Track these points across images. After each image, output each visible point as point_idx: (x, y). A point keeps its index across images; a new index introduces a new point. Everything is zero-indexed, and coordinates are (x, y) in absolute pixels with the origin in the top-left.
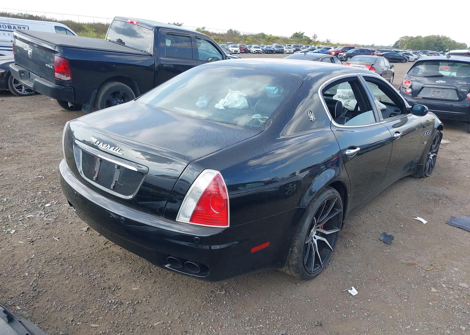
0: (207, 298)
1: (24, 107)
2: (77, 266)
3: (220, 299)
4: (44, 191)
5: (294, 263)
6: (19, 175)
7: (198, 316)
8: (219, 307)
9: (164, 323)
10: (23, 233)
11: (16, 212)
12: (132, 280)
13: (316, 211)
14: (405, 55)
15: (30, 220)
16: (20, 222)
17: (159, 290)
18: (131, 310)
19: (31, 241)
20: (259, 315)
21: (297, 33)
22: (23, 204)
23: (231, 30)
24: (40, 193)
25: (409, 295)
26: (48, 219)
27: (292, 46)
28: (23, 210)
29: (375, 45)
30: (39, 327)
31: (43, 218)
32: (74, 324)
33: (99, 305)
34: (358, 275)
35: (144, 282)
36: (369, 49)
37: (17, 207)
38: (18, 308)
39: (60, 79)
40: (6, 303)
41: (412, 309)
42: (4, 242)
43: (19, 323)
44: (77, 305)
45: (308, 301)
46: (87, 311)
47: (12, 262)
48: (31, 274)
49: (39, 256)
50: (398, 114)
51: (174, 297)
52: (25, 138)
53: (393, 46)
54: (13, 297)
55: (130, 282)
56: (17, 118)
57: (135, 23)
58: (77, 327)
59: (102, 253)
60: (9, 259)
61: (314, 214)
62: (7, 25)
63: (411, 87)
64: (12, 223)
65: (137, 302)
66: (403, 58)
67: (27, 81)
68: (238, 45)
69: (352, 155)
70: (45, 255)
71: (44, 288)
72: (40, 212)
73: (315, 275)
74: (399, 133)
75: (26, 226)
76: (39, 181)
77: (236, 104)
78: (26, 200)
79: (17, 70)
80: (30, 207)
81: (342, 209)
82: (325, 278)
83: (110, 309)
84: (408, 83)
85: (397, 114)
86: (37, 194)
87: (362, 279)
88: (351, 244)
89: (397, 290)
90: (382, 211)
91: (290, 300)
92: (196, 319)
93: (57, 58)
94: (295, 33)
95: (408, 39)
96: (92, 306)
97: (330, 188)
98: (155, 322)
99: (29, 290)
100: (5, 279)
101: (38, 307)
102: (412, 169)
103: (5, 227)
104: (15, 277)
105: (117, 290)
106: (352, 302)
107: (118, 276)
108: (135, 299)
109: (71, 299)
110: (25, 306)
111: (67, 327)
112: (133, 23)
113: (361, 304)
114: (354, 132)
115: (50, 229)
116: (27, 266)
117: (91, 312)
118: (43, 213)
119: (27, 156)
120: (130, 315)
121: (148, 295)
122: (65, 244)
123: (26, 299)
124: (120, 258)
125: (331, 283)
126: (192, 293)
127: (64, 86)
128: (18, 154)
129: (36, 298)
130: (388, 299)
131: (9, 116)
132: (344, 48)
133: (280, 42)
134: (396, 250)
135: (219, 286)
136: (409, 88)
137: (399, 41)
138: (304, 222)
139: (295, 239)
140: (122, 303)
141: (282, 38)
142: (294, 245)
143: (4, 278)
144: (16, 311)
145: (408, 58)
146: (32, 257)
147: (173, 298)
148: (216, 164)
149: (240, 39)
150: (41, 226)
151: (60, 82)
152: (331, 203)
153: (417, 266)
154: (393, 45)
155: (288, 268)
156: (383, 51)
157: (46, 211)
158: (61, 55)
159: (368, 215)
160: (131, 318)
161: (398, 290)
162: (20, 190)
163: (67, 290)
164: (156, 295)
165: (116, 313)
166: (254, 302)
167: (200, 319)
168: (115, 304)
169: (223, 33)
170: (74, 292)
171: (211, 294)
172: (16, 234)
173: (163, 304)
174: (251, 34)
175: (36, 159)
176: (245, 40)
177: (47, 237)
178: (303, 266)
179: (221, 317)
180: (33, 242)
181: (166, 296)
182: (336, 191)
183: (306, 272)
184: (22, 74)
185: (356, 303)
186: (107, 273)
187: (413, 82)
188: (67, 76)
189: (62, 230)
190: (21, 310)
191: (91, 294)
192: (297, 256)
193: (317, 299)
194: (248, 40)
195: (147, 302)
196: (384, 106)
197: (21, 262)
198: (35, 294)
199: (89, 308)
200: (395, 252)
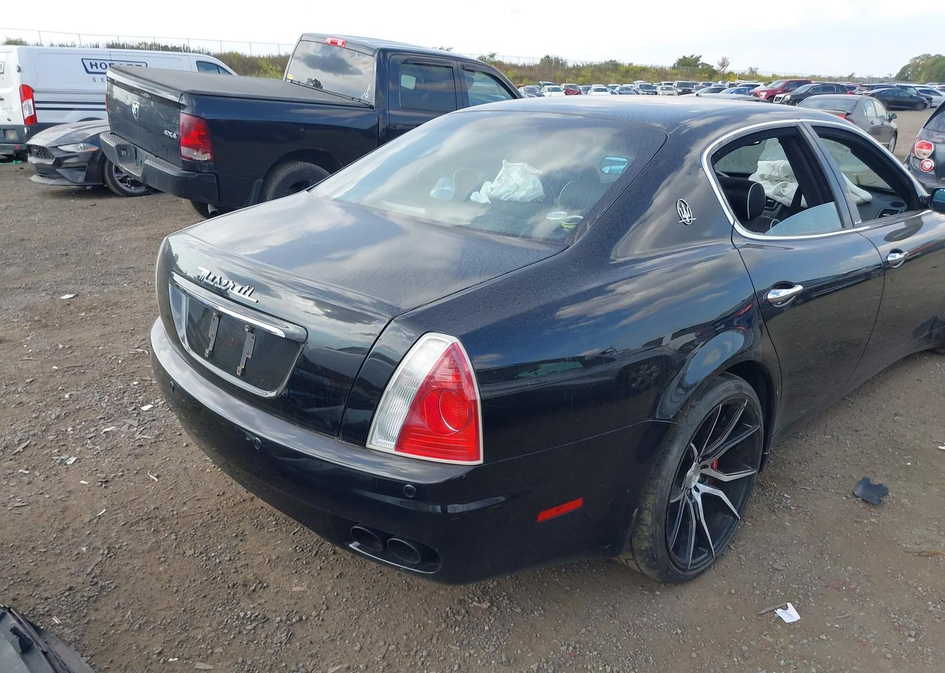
0: (449, 615)
1: (132, 217)
2: (186, 535)
3: (478, 619)
4: (143, 380)
5: (645, 545)
6: (101, 348)
7: (426, 658)
8: (473, 638)
9: (349, 668)
10: (92, 463)
11: (84, 421)
12: (294, 569)
13: (696, 428)
14: (921, 94)
15: (107, 437)
16: (89, 442)
17: (347, 594)
18: (283, 635)
19: (104, 480)
20: (562, 659)
21: (686, 58)
22: (99, 405)
23: (548, 57)
24: (135, 383)
25: (921, 627)
26: (144, 436)
27: (674, 85)
28: (98, 418)
29: (856, 76)
30: (90, 664)
31: (134, 433)
32: (162, 661)
33: (219, 621)
34: (799, 575)
35: (318, 574)
36: (844, 84)
37: (88, 411)
38: (56, 620)
39: (191, 159)
40: (34, 608)
41: (925, 661)
42: (51, 481)
43: (43, 656)
44: (174, 619)
45: (677, 633)
46: (192, 634)
47: (60, 523)
48: (94, 548)
49: (115, 512)
50: (900, 211)
51: (378, 610)
52: (125, 275)
53: (896, 77)
54: (49, 596)
55: (289, 574)
56: (117, 237)
57: (339, 44)
58: (167, 667)
59: (240, 510)
60: (55, 516)
61: (692, 437)
62: (107, 63)
63: (933, 156)
64: (73, 443)
65: (298, 618)
66: (916, 101)
67: (133, 165)
68: (563, 86)
69: (783, 302)
70: (126, 511)
71: (115, 581)
72: (130, 421)
73: (695, 572)
74: (900, 252)
75: (99, 449)
76: (138, 358)
77: (516, 192)
78: (106, 397)
79: (113, 144)
80: (112, 412)
81: (761, 425)
82: (720, 580)
83: (240, 632)
84: (926, 147)
85: (898, 211)
86: (129, 385)
87: (808, 586)
88: (786, 502)
89: (892, 616)
90: (861, 428)
91: (636, 629)
92: (420, 663)
93: (184, 117)
94: (681, 57)
95: (930, 61)
96: (204, 622)
97: (730, 378)
98: (331, 664)
99: (83, 583)
100: (40, 559)
101: (95, 620)
102: (934, 335)
103: (57, 450)
104: (60, 554)
105: (261, 590)
106: (782, 640)
107: (265, 560)
108: (294, 612)
109: (164, 606)
110: (71, 617)
111: (146, 667)
112: (337, 44)
113: (804, 645)
114: (791, 249)
115: (143, 457)
116: (87, 533)
117: (199, 637)
118: (136, 423)
119: (123, 311)
120: (280, 646)
121: (323, 603)
122: (169, 488)
123: (73, 603)
124: (276, 520)
125: (733, 591)
126: (418, 604)
127: (198, 172)
128: (107, 306)
129: (95, 602)
130: (869, 636)
131: (102, 234)
132: (787, 84)
133: (650, 77)
134: (894, 520)
135: (478, 590)
136: (928, 158)
137: (908, 66)
138: (666, 453)
139: (646, 493)
140: (266, 620)
141: (654, 69)
142: (644, 505)
143: (38, 556)
144: (50, 628)
145: (930, 99)
146: (100, 514)
147: (374, 613)
148: (453, 320)
149: (567, 74)
150: (126, 450)
151: (191, 165)
152: (734, 411)
153: (941, 559)
154: (894, 76)
155: (631, 557)
156: (873, 88)
157: (141, 419)
158: (192, 112)
159: (826, 437)
160: (282, 654)
161: (894, 614)
162: (99, 378)
163: (159, 586)
164: (339, 605)
165: (252, 641)
166: (552, 629)
167: (428, 664)
168: (251, 622)
169: (531, 64)
170: (172, 591)
171: (458, 607)
172: (77, 465)
173: (353, 624)
174: (588, 63)
175: (139, 317)
176: (577, 75)
177: (135, 472)
178: (665, 552)
179: (475, 662)
180: (107, 482)
181: (362, 609)
182: (744, 384)
183: (674, 567)
184: (122, 152)
185: (791, 642)
186: (243, 553)
187: (937, 145)
188: (203, 153)
189: (168, 459)
190: (60, 625)
191: (205, 596)
192: (651, 530)
193: (699, 629)
194: (584, 76)
195: (319, 619)
196: (867, 195)
197: (77, 525)
198: (94, 591)
199: (198, 628)
200: (889, 525)
